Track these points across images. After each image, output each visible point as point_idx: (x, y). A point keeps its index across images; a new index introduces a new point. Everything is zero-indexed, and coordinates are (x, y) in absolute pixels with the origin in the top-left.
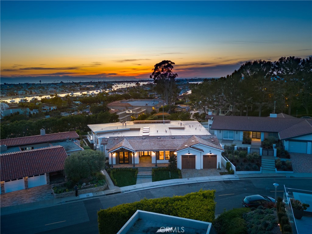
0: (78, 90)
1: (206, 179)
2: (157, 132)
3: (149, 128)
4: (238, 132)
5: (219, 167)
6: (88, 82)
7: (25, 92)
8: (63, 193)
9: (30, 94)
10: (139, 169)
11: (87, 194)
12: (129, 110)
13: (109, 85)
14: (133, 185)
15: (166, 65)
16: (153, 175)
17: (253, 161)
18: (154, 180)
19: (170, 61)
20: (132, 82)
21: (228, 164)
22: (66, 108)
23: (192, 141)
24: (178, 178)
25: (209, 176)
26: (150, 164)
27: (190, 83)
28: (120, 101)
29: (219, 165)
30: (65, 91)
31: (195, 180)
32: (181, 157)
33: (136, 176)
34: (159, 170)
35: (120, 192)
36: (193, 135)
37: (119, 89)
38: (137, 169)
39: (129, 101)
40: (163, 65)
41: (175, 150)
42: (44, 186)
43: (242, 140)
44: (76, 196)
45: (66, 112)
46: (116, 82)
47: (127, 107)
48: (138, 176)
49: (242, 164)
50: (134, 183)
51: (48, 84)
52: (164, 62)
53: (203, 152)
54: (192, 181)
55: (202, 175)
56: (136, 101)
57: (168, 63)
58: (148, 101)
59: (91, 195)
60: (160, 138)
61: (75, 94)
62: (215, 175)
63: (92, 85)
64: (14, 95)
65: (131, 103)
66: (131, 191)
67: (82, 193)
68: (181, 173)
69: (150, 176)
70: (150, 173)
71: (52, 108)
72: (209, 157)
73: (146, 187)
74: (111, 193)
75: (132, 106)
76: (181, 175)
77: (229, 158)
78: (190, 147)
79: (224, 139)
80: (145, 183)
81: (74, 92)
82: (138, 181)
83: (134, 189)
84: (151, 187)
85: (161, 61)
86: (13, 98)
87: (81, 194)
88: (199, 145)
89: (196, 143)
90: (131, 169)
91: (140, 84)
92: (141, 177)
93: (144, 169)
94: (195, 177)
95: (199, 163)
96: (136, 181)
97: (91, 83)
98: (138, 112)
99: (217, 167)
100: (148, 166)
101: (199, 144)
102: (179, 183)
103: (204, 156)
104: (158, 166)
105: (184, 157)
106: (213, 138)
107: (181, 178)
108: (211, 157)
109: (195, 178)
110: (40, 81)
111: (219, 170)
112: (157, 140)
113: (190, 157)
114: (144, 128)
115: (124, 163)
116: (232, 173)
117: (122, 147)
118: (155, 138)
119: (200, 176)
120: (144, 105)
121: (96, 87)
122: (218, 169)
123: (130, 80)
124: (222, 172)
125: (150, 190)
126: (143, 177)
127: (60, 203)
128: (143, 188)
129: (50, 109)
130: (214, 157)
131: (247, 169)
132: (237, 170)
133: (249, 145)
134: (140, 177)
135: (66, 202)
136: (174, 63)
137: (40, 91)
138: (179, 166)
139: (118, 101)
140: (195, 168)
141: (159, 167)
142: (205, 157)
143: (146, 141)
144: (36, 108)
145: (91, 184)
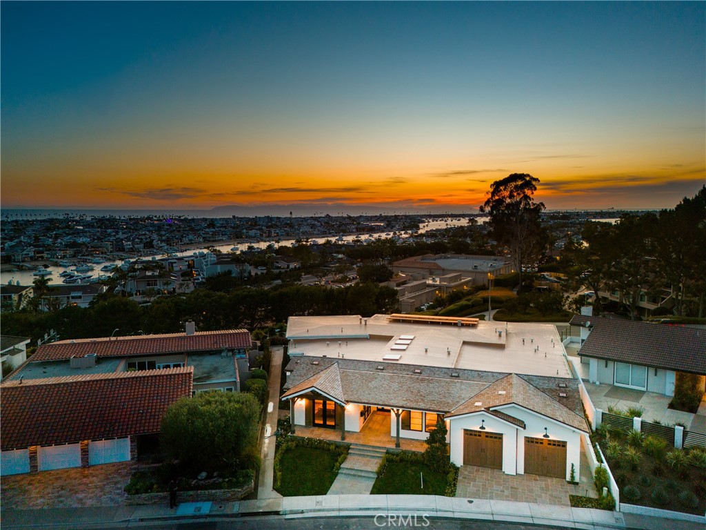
0: (352, 232)
1: (519, 514)
2: (426, 351)
3: (412, 337)
4: (660, 372)
5: (573, 477)
6: (376, 216)
7: (259, 232)
8: (144, 495)
9: (268, 237)
10: (353, 449)
11: (198, 504)
12: (434, 278)
13: (412, 222)
14: (318, 497)
15: (521, 182)
16: (379, 473)
17: (684, 476)
18: (377, 490)
19: (528, 175)
20: (464, 216)
21: (600, 472)
22: (318, 266)
23: (500, 392)
24: (443, 494)
25: (535, 501)
26: (386, 439)
27: (593, 220)
28: (420, 257)
29: (573, 471)
30: (330, 233)
31: (488, 509)
32: (461, 434)
33: (339, 468)
34: (402, 460)
35: (277, 513)
36: (511, 374)
37: (431, 231)
38: (348, 447)
39: (441, 258)
40: (513, 184)
41: (446, 412)
42: (122, 463)
43: (673, 395)
44: (172, 508)
45: (312, 274)
46: (430, 216)
47: (432, 270)
48: (344, 468)
49: (644, 481)
50: (322, 490)
51: (304, 218)
52: (514, 177)
53: (522, 429)
54: (479, 510)
55: (514, 497)
56: (455, 258)
57: (525, 179)
58: (482, 259)
59: (206, 507)
60: (420, 373)
61: (345, 238)
62: (555, 501)
63: (381, 221)
64: (242, 238)
65: (442, 263)
66: (306, 515)
67: (188, 501)
68: (455, 479)
69: (372, 475)
70: (373, 466)
71: (292, 266)
72: (542, 443)
73: (347, 510)
74: (255, 511)
75: (443, 270)
76: (455, 485)
77: (608, 452)
78: (487, 410)
79: (616, 384)
80: (351, 496)
81: (343, 236)
82: (336, 485)
83: (315, 511)
84: (360, 509)
85: (508, 176)
86: (238, 243)
87: (185, 501)
88: (514, 407)
89: (504, 401)
90: (332, 447)
91: (476, 221)
92: (349, 474)
93: (366, 451)
94: (491, 498)
95: (513, 458)
96: (331, 483)
97: (380, 218)
98: (453, 284)
99: (568, 478)
100: (378, 445)
101: (513, 405)
102: (441, 511)
103: (529, 441)
104: (404, 447)
105: (471, 435)
106: (566, 387)
107: (452, 494)
108: (549, 444)
109: (492, 502)
110: (291, 213)
111: (572, 486)
112: (411, 378)
113: (487, 436)
114: (402, 337)
115: (324, 426)
116: (610, 507)
117: (313, 388)
118: (408, 370)
119: (507, 498)
120: (470, 269)
121: (388, 225)
122: (569, 482)
123: (459, 213)
124: (580, 495)
125: (354, 520)
126: (354, 475)
127: (125, 521)
128: (339, 510)
129: (288, 267)
130: (559, 445)
131: (661, 503)
132: (624, 498)
133: (690, 414)
134: (345, 474)
135: (142, 520)
136: (536, 180)
137: (285, 231)
138: (457, 456)
139: (415, 258)
140: (502, 469)
141: (403, 451)
142: (532, 442)
143: (384, 377)
144: (264, 264)
145: (219, 476)
